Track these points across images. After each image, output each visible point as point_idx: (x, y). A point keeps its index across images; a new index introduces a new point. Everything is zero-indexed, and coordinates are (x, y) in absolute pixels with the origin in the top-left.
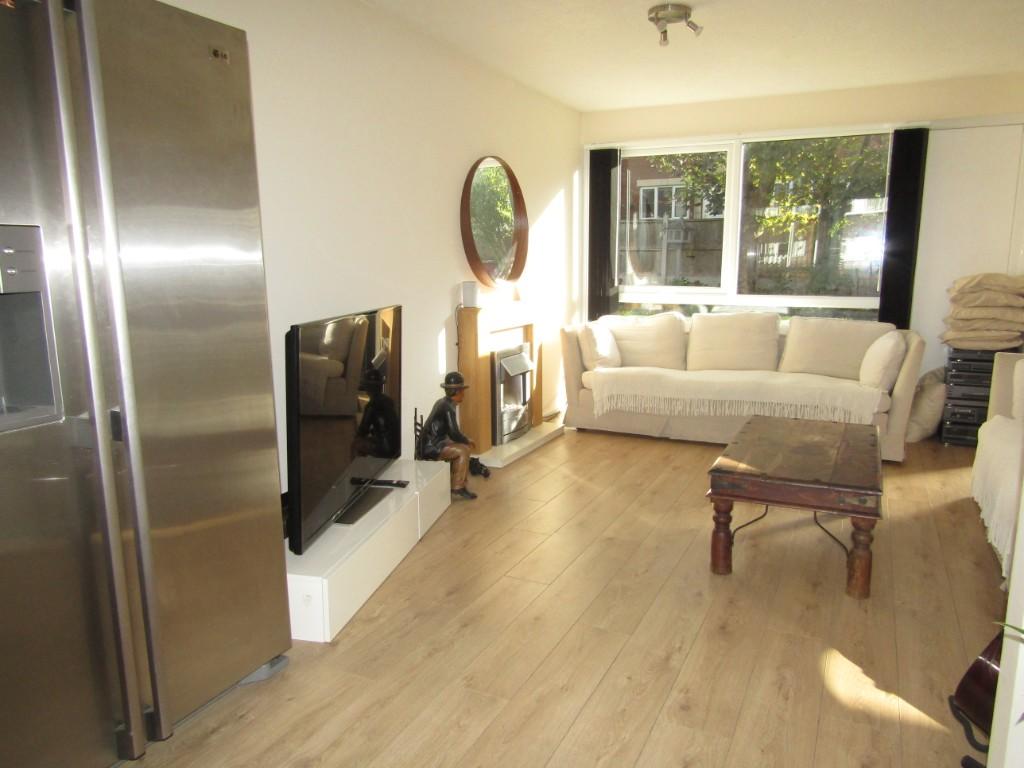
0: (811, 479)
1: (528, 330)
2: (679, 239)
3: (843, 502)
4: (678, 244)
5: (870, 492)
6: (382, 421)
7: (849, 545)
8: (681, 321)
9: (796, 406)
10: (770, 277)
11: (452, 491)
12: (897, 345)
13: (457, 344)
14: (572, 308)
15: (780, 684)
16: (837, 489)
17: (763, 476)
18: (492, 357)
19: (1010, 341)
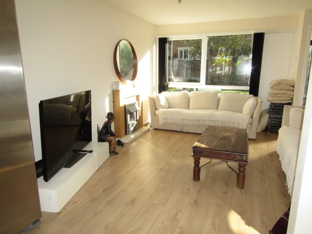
0: (226, 150)
1: (138, 97)
2: (190, 66)
3: (236, 158)
4: (189, 68)
5: (245, 155)
6: (86, 129)
7: (238, 172)
8: (187, 94)
9: (223, 121)
10: (217, 78)
11: (110, 152)
12: (254, 102)
13: (113, 102)
14: (153, 89)
15: (213, 224)
16: (234, 153)
17: (210, 149)
18: (125, 106)
19: (288, 100)
